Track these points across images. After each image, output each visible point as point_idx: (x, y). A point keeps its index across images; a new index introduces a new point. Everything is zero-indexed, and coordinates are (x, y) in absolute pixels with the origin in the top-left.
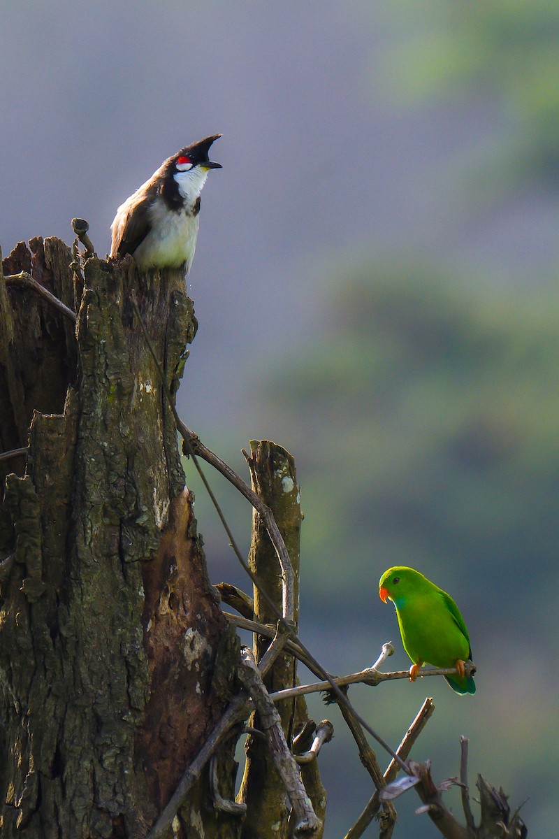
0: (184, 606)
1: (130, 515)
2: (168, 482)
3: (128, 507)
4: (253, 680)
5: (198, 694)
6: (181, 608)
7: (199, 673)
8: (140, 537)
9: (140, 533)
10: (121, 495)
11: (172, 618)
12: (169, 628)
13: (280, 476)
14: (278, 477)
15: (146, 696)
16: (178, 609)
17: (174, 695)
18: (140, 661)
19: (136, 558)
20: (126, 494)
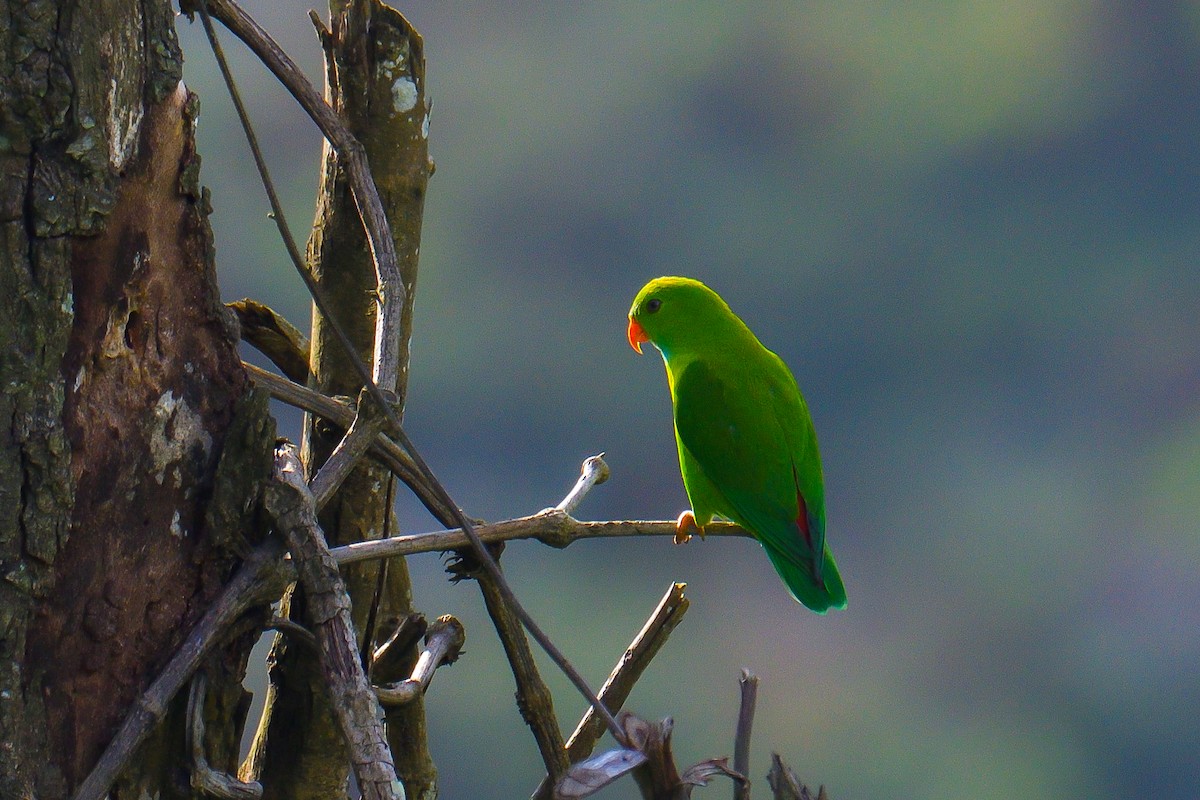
0: (158, 343)
1: (55, 135)
2: (143, 69)
3: (51, 118)
4: (296, 515)
5: (174, 537)
6: (151, 347)
7: (180, 491)
8: (73, 185)
9: (73, 175)
10: (38, 88)
11: (130, 367)
12: (120, 388)
13: (389, 75)
14: (383, 76)
15: (60, 532)
16: (145, 348)
17: (123, 535)
18: (53, 455)
19: (61, 229)
20: (50, 88)
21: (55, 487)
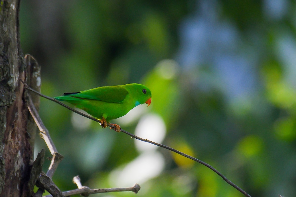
0: (18, 138)
1: (3, 79)
3: (3, 74)
5: (18, 190)
6: (16, 138)
7: (18, 178)
8: (8, 93)
9: (7, 90)
10: (2, 66)
11: (12, 144)
12: (10, 149)
13: (36, 76)
14: (35, 77)
15: (3, 186)
16: (15, 139)
17: (10, 189)
18: (3, 164)
19: (5, 104)
20: (4, 66)
21: (3, 174)
